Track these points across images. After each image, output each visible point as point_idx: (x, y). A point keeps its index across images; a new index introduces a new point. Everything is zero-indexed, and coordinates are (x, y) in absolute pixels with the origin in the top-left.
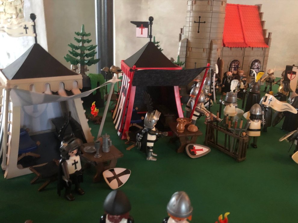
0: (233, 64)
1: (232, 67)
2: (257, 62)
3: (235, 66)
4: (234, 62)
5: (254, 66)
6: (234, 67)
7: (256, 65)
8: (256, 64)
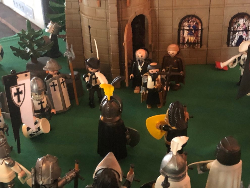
0: (186, 24)
1: (184, 30)
2: (243, 17)
3: (189, 26)
4: (187, 19)
5: (236, 26)
6: (187, 30)
7: (242, 24)
8: (242, 21)
